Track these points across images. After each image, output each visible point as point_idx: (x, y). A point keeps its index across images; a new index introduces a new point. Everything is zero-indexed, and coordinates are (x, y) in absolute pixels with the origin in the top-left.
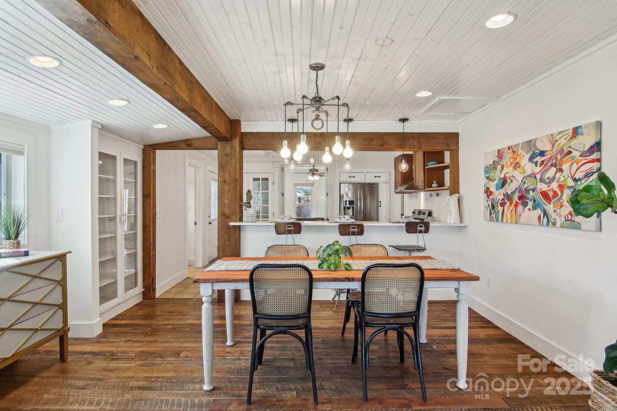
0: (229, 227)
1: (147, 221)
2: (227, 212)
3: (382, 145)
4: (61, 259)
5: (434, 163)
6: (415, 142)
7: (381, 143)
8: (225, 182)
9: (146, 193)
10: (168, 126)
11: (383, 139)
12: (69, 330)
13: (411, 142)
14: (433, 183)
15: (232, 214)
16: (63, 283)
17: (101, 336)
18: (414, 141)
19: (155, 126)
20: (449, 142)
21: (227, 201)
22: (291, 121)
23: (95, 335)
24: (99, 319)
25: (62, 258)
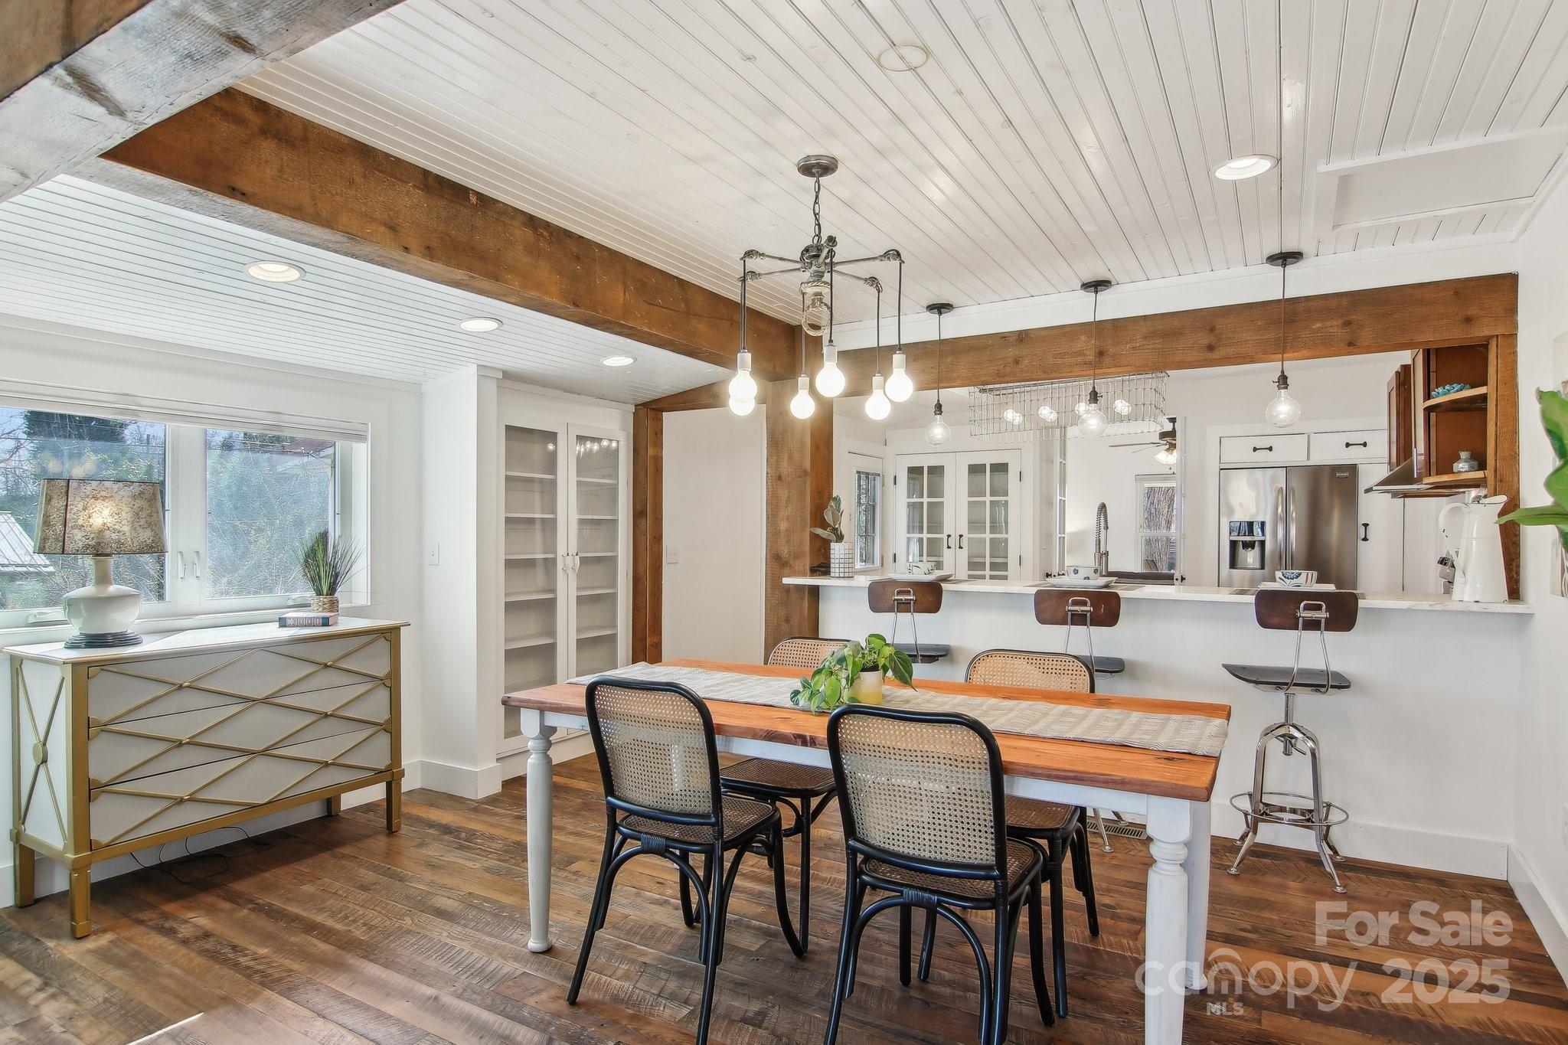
0: (788, 589)
1: (641, 570)
2: (785, 552)
3: (1211, 348)
4: (388, 635)
5: (1457, 387)
6: (1334, 326)
7: (1206, 341)
8: (780, 478)
9: (639, 508)
10: (636, 360)
11: (1212, 329)
12: (402, 774)
13: (1318, 325)
14: (1458, 458)
15: (796, 557)
16: (392, 682)
17: (493, 800)
18: (1328, 323)
19: (608, 360)
20: (1473, 311)
21: (783, 526)
22: (935, 308)
23: (481, 795)
24: (494, 764)
25: (390, 635)
